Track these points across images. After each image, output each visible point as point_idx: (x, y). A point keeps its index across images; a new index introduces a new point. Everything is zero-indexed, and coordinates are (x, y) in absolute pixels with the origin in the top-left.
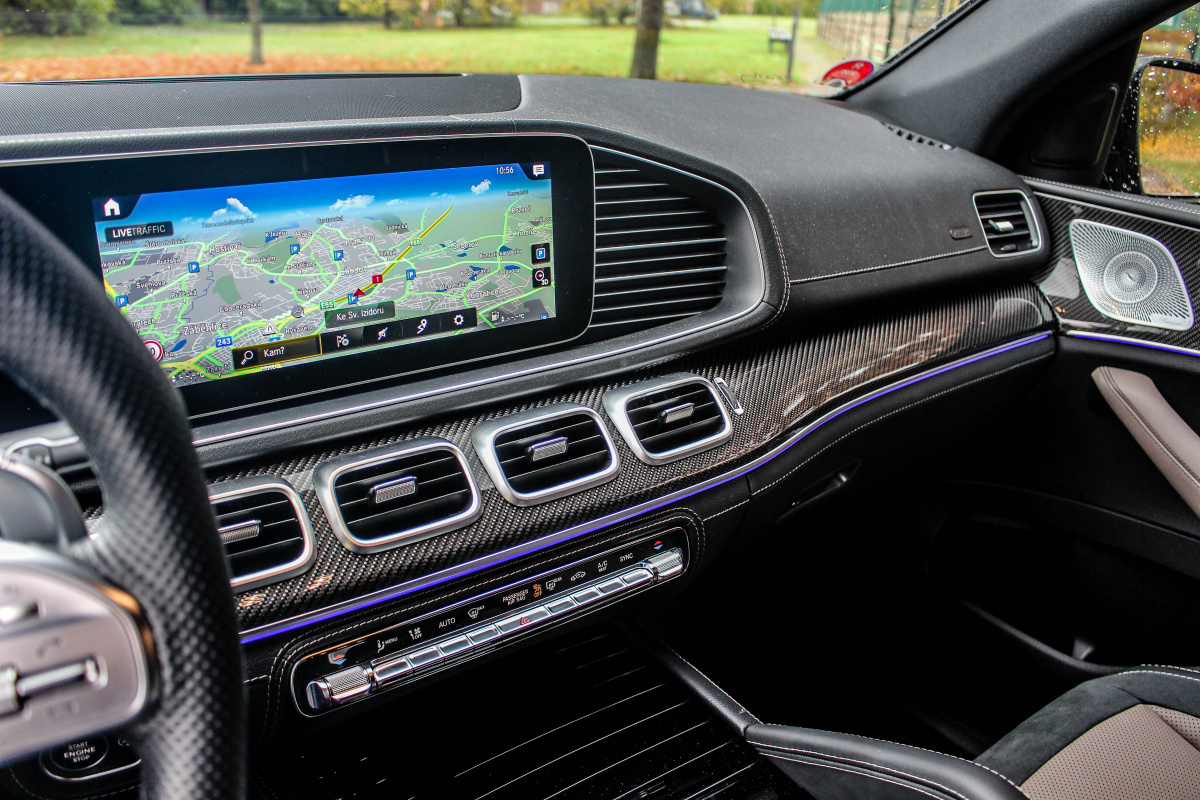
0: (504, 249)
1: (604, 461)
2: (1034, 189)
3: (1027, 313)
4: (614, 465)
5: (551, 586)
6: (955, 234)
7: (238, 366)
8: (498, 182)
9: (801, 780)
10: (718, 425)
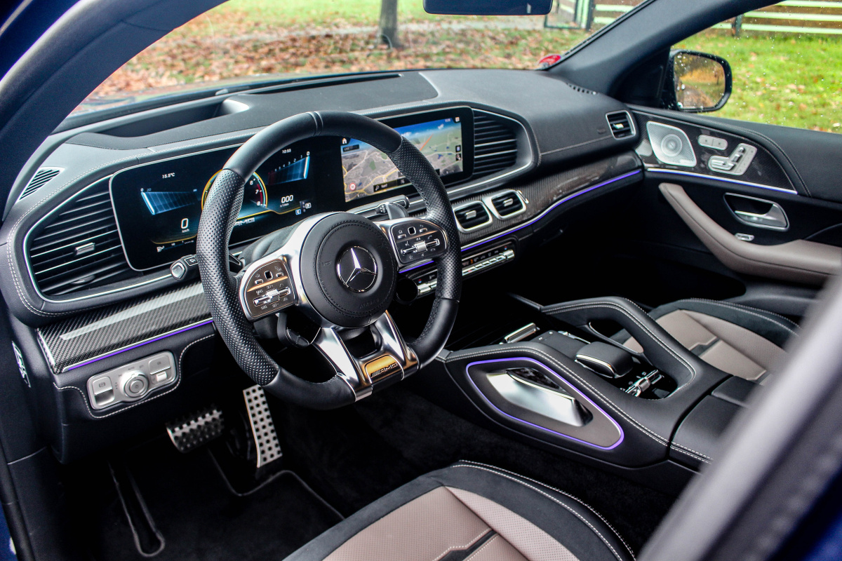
0: (448, 148)
1: (487, 219)
2: (631, 109)
3: (632, 162)
4: (491, 220)
5: (475, 260)
6: (600, 131)
7: (375, 191)
8: (446, 124)
9: (561, 319)
10: (521, 207)
